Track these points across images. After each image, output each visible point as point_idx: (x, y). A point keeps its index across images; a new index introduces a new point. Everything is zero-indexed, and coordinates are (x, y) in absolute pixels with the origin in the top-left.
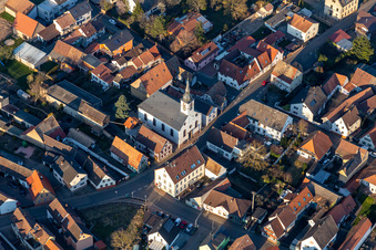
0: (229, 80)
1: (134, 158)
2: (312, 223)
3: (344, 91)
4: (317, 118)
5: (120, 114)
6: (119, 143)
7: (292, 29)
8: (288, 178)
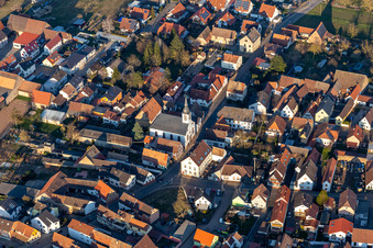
0: (199, 101)
1: (162, 159)
2: (298, 170)
3: (277, 93)
4: (269, 111)
5: (138, 136)
6: (147, 152)
7: (225, 63)
8: (269, 148)
